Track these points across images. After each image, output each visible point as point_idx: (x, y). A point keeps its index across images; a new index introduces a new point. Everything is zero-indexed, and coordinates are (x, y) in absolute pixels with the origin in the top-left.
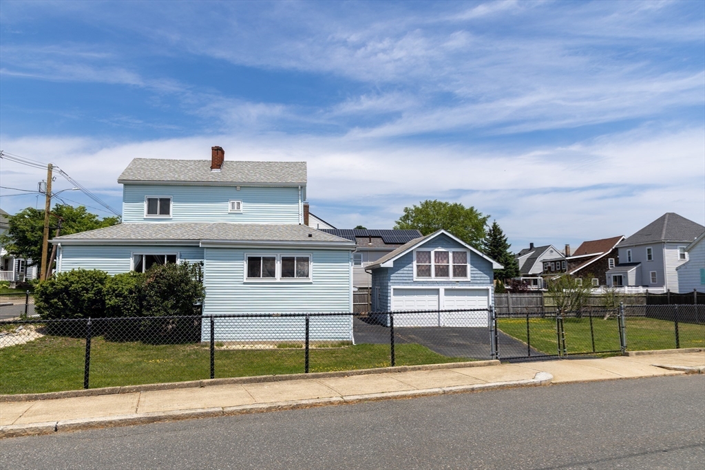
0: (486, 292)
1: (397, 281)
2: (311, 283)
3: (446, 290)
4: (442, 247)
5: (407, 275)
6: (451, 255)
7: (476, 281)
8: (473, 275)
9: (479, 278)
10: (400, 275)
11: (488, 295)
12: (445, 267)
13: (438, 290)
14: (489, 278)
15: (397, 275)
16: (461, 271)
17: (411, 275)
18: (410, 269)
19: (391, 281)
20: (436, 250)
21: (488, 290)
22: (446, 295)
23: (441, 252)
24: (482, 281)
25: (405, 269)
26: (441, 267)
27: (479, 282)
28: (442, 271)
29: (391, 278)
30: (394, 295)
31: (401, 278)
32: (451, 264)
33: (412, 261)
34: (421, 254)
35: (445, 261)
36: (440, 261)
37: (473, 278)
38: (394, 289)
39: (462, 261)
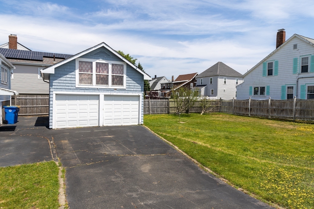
0: (137, 98)
1: (60, 87)
3: (105, 96)
4: (103, 59)
5: (69, 82)
6: (110, 66)
7: (130, 89)
8: (128, 84)
9: (133, 87)
10: (62, 82)
11: (139, 100)
12: (105, 77)
13: (99, 95)
14: (140, 87)
15: (60, 81)
16: (118, 80)
17: (74, 82)
18: (73, 76)
19: (53, 87)
20: (98, 61)
21: (139, 96)
22: (105, 100)
23: (102, 63)
24: (135, 89)
25: (68, 76)
26: (102, 77)
27: (132, 90)
28: (103, 80)
29: (54, 84)
30: (56, 99)
31: (64, 85)
32: (110, 74)
33: (75, 70)
34: (84, 64)
35: (105, 72)
36: (101, 71)
37: (128, 87)
38: (56, 94)
39: (119, 72)
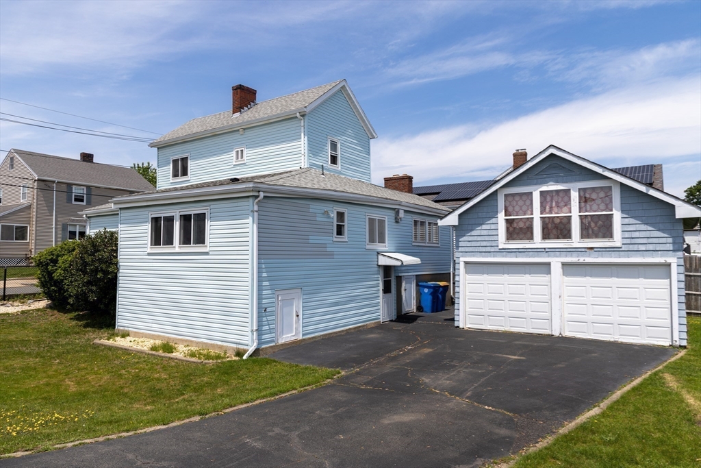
0: (663, 269)
1: (471, 249)
2: (207, 254)
3: (564, 264)
4: (557, 182)
5: (487, 238)
6: (575, 195)
7: (635, 247)
8: (627, 235)
9: (645, 241)
10: (475, 239)
11: (669, 276)
12: (565, 221)
13: (549, 264)
14: (670, 240)
15: (471, 239)
16: (598, 227)
17: (494, 238)
18: (493, 227)
19: (460, 249)
20: (544, 188)
21: (669, 265)
22: (565, 274)
23: (557, 192)
24: (651, 247)
25: (484, 227)
26: (557, 221)
27: (642, 248)
28: (557, 229)
29: (461, 244)
30: (466, 272)
31: (478, 244)
33: (497, 212)
34: (517, 198)
35: (565, 209)
36: (555, 209)
37: (628, 241)
38: (466, 263)
39: (602, 206)
